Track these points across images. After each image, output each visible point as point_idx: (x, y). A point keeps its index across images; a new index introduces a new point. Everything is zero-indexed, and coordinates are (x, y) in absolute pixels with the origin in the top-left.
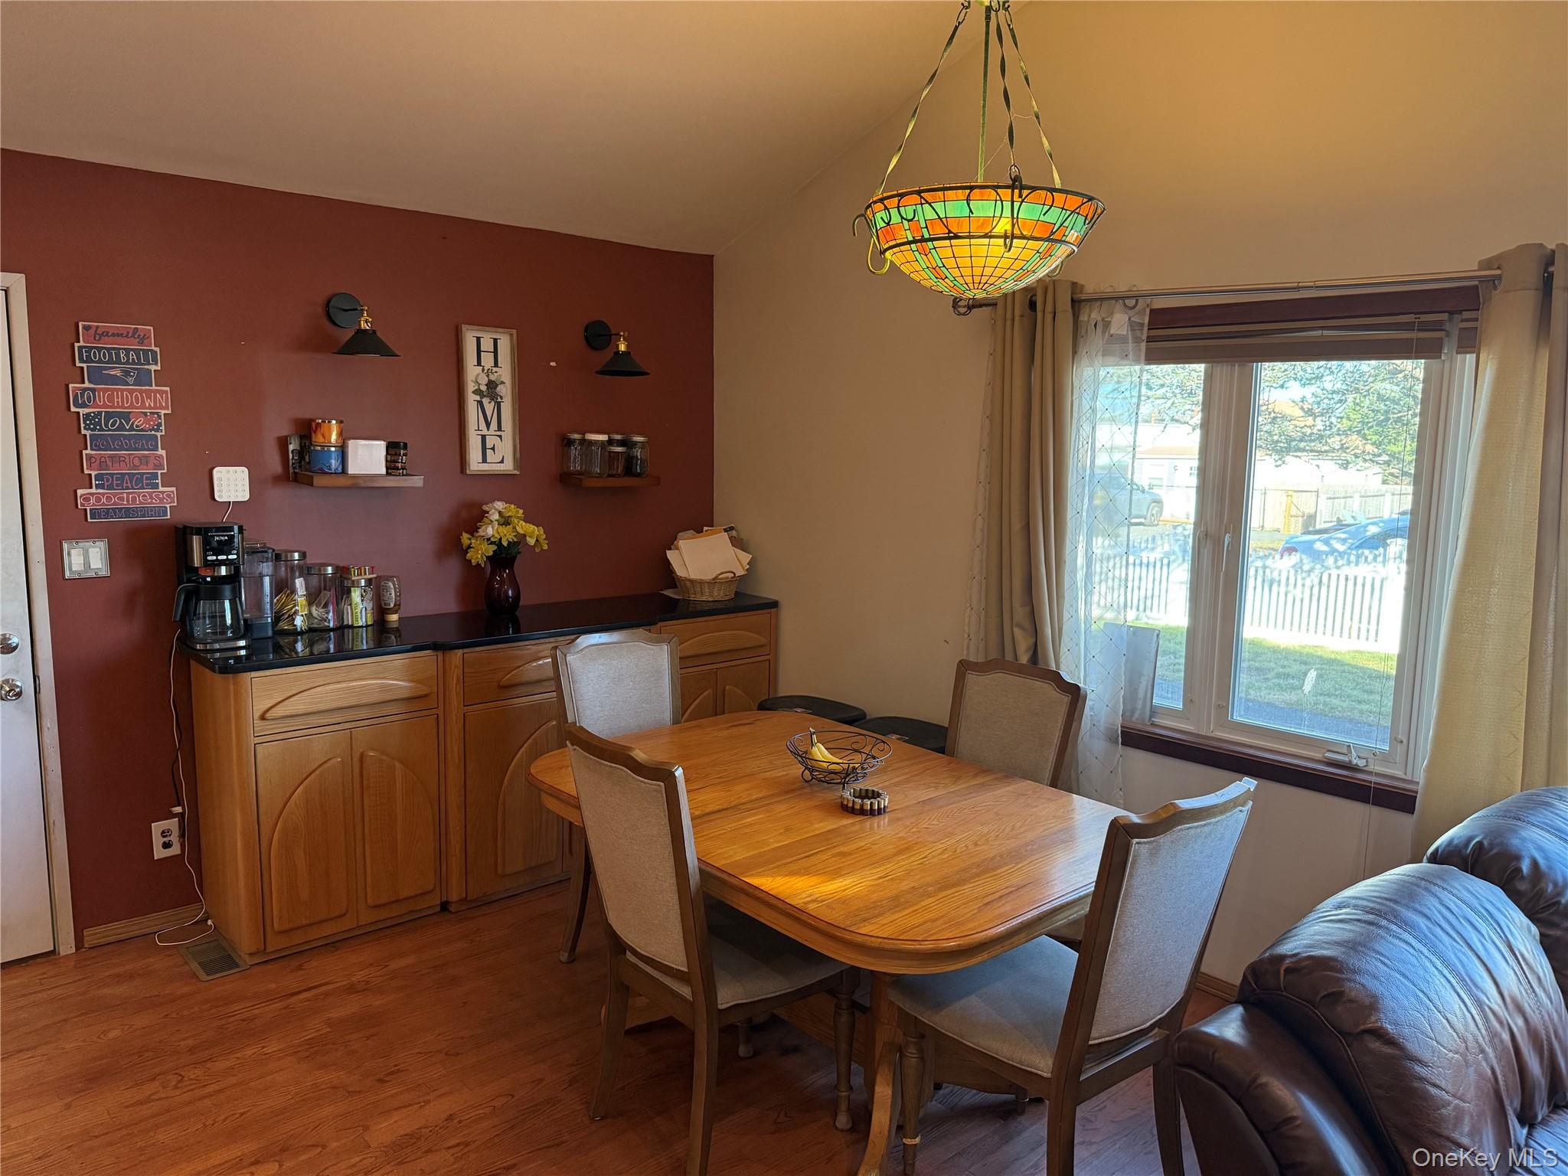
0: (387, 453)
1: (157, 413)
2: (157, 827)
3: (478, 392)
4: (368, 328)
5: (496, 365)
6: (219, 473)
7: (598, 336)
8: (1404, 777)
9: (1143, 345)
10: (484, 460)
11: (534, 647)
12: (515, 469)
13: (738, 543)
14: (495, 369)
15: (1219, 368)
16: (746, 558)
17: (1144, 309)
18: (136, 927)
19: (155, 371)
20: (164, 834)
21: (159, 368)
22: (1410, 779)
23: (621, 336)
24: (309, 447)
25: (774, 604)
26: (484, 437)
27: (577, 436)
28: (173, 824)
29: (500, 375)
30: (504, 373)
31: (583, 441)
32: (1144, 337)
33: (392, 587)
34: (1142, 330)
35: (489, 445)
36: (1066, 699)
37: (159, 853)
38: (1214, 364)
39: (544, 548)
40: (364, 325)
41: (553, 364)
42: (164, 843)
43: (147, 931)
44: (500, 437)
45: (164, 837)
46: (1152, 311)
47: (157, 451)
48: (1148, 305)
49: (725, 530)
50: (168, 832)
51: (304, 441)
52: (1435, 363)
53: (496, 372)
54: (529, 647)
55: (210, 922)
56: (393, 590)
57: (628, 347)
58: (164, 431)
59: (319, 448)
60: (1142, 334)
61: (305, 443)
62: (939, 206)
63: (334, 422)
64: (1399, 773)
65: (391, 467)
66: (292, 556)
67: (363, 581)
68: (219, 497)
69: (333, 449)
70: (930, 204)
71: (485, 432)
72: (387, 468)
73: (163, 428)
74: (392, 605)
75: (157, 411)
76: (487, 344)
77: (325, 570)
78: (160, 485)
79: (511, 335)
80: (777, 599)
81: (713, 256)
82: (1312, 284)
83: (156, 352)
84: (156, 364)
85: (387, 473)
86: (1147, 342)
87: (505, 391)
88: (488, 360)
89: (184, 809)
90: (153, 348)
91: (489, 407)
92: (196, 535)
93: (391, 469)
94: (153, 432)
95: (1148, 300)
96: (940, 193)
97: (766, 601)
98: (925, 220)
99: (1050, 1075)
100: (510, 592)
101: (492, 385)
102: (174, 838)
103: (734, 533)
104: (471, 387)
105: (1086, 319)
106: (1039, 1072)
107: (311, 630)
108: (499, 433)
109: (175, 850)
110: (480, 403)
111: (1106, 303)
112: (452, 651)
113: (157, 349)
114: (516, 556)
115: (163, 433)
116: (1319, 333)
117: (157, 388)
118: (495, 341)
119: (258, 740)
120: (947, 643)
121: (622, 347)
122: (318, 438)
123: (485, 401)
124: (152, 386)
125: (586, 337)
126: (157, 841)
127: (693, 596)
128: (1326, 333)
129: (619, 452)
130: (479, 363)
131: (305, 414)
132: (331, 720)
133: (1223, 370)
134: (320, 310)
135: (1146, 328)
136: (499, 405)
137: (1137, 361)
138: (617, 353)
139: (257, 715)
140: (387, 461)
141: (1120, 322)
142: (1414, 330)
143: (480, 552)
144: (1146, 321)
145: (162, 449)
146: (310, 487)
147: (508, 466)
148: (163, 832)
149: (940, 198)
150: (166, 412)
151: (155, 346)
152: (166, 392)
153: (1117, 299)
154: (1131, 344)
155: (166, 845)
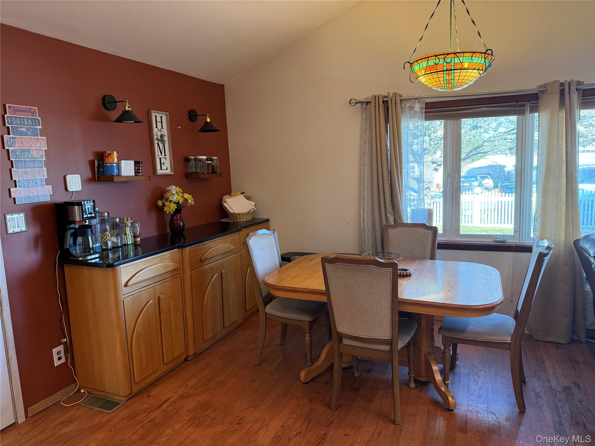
0: (135, 166)
1: (41, 150)
2: (55, 351)
3: (157, 139)
4: (130, 110)
5: (162, 128)
6: (69, 178)
7: (192, 116)
8: (519, 242)
9: (424, 114)
10: (161, 169)
11: (209, 243)
12: (171, 172)
13: (248, 198)
14: (162, 129)
15: (449, 122)
16: (253, 203)
17: (423, 103)
18: (50, 401)
19: (39, 129)
20: (58, 353)
21: (41, 128)
22: (521, 242)
23: (207, 115)
24: (103, 165)
25: (268, 220)
26: (160, 159)
27: (193, 157)
28: (61, 348)
29: (164, 132)
30: (165, 132)
31: (196, 159)
32: (424, 112)
33: (138, 226)
34: (423, 109)
35: (162, 162)
36: (431, 232)
37: (57, 363)
38: (447, 120)
39: (193, 204)
40: (127, 108)
41: (179, 127)
42: (59, 358)
43: (57, 401)
44: (165, 158)
45: (58, 355)
46: (426, 103)
47: (43, 168)
48: (424, 101)
49: (241, 194)
50: (60, 352)
51: (99, 162)
52: (521, 117)
53: (162, 131)
54: (207, 244)
55: (82, 391)
56: (138, 227)
57: (210, 120)
58: (45, 158)
59: (109, 165)
60: (423, 111)
61: (100, 163)
62: (461, 59)
63: (115, 152)
64: (518, 241)
65: (137, 172)
66: (104, 214)
67: (129, 224)
68: (70, 189)
69: (115, 165)
70: (458, 57)
71: (160, 157)
72: (135, 173)
73: (44, 157)
74: (138, 234)
75: (41, 148)
76: (159, 119)
77: (116, 220)
78: (45, 185)
79: (166, 115)
80: (268, 218)
81: (224, 85)
82: (487, 93)
83: (39, 120)
84: (40, 126)
85: (135, 175)
86: (425, 113)
87: (166, 138)
88: (159, 125)
89: (67, 340)
90: (38, 118)
91: (161, 146)
92: (77, 206)
93: (137, 173)
94: (40, 159)
95: (424, 99)
96: (462, 54)
97: (265, 219)
98: (454, 63)
99: (510, 341)
100: (181, 224)
101: (162, 136)
102: (62, 355)
103: (245, 194)
104: (155, 137)
105: (404, 106)
106: (507, 342)
107: (113, 248)
108: (165, 157)
109: (63, 360)
110: (158, 144)
111: (411, 100)
112: (186, 248)
113: (40, 118)
114: (182, 209)
115: (45, 159)
116: (484, 109)
117: (41, 137)
118: (161, 117)
119: (124, 296)
120: (349, 224)
121: (208, 120)
122: (108, 160)
123: (160, 143)
124: (39, 136)
125: (190, 117)
126: (55, 357)
127: (239, 220)
128: (487, 109)
129: (209, 163)
130: (157, 127)
131: (100, 149)
132: (145, 284)
133: (450, 122)
134: (100, 102)
135: (424, 109)
136: (164, 144)
137: (422, 120)
138: (207, 122)
139: (123, 285)
140: (135, 169)
141: (417, 107)
142: (516, 107)
143: (171, 208)
144: (424, 106)
145: (45, 167)
146: (112, 182)
147: (169, 172)
148: (58, 352)
149: (461, 56)
150: (45, 149)
151: (39, 117)
152: (45, 139)
153: (416, 99)
154: (420, 114)
155: (60, 359)
